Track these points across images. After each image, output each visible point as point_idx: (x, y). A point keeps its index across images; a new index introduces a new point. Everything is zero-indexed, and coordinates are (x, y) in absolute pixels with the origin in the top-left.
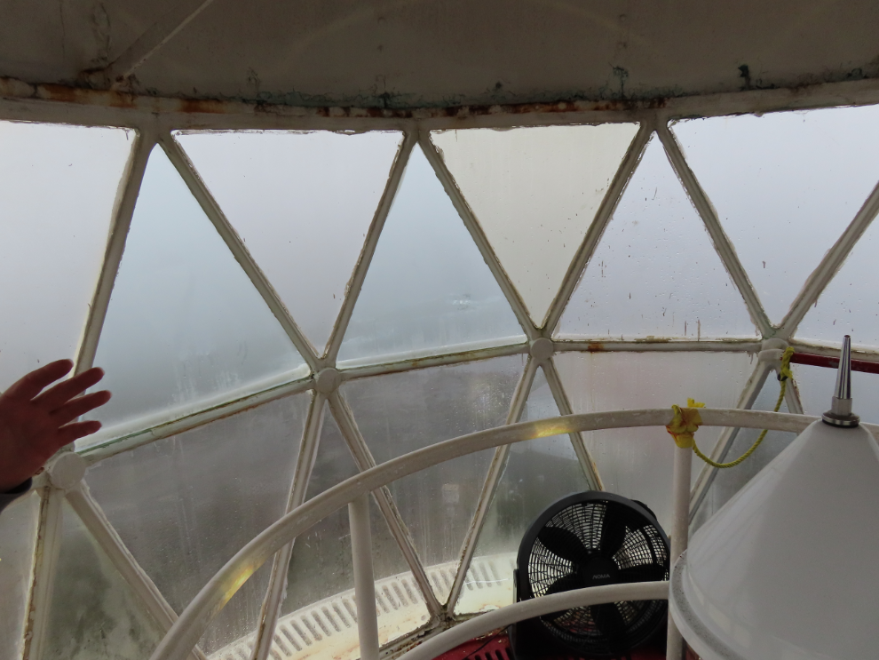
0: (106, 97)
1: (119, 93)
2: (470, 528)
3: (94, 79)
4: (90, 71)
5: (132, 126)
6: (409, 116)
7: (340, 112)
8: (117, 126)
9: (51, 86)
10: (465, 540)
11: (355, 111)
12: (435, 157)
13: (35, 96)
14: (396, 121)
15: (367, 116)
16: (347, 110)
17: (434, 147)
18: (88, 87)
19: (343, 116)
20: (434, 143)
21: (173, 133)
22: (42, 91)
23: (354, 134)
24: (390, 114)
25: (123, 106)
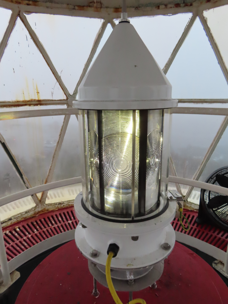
0: (93, 9)
1: (96, 8)
2: (197, 170)
3: (91, 4)
4: (91, 3)
5: (102, 18)
6: (191, 5)
7: (163, 6)
8: (98, 18)
9: (79, 6)
10: (195, 174)
11: (169, 6)
12: (204, 22)
13: (74, 9)
14: (187, 8)
15: (174, 7)
16: (166, 5)
17: (204, 17)
18: (90, 6)
19: (164, 8)
20: (204, 16)
21: (114, 20)
22: (76, 8)
23: (171, 15)
24: (184, 5)
25: (97, 11)
